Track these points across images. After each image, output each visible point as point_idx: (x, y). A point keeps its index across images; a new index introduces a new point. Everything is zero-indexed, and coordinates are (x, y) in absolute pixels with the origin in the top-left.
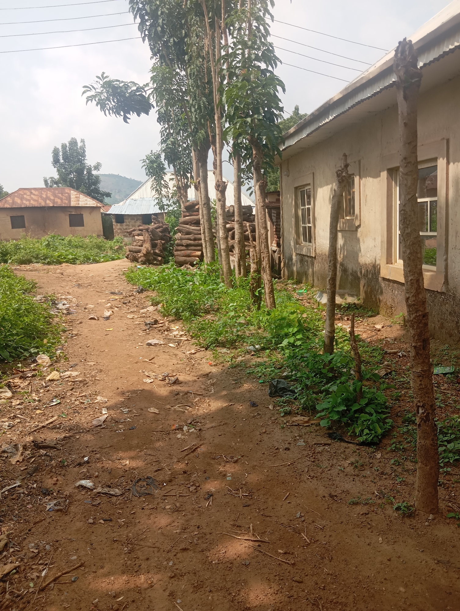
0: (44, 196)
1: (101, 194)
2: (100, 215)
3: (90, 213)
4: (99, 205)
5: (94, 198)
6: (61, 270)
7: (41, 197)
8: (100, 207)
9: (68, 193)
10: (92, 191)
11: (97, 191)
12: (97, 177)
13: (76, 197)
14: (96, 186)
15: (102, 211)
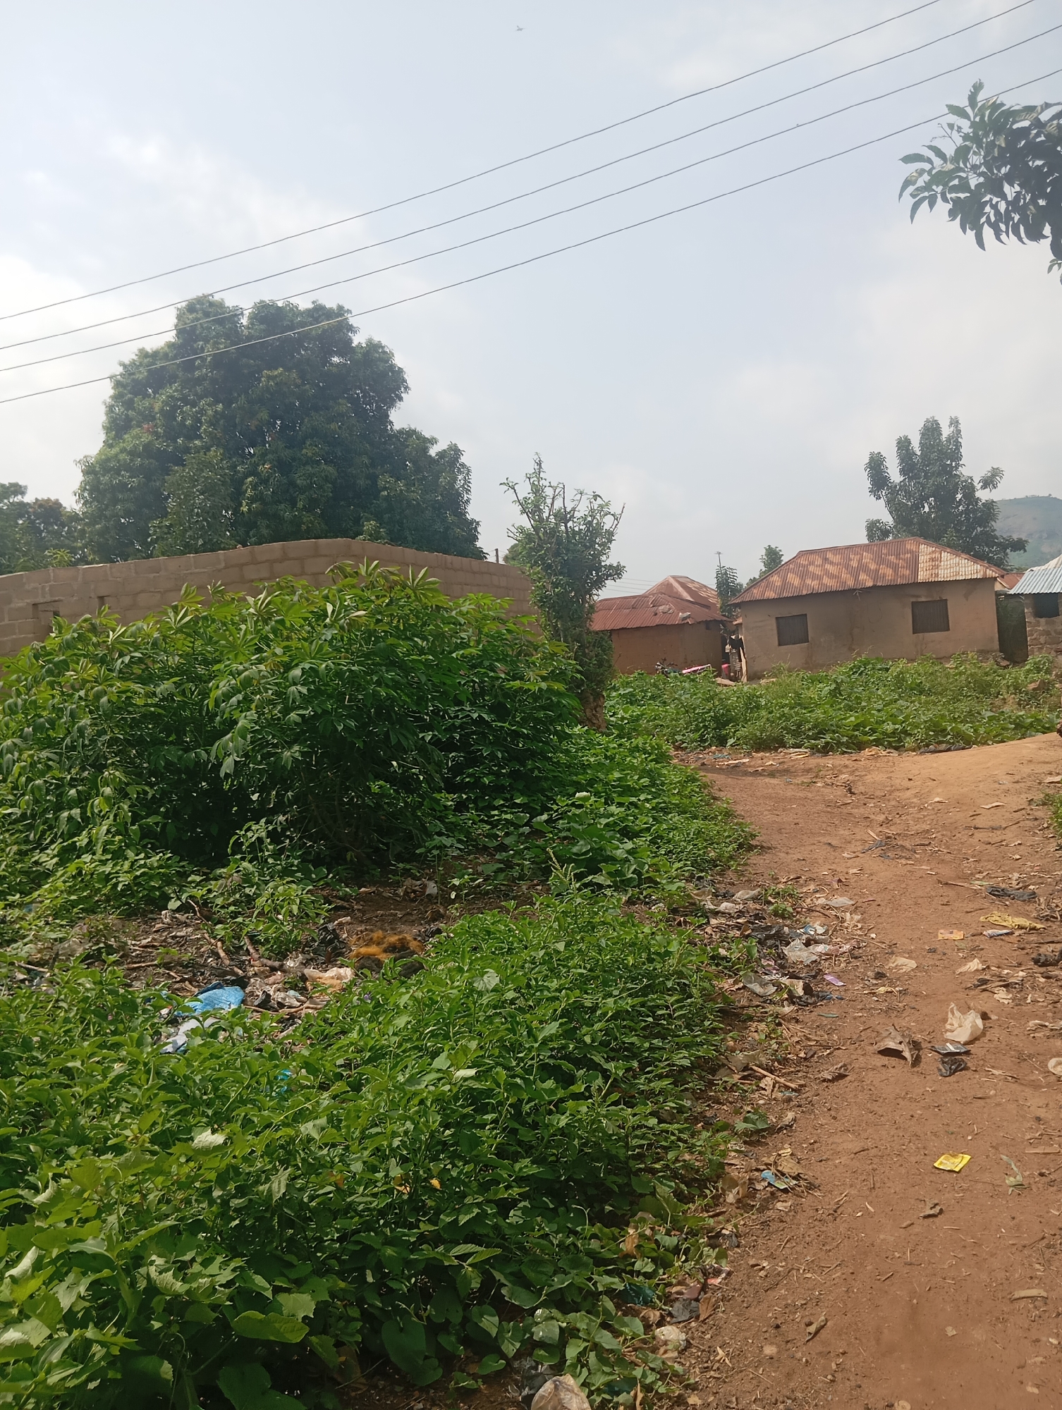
0: (854, 564)
1: (999, 545)
2: (994, 597)
3: (966, 596)
4: (990, 573)
5: (978, 557)
6: (852, 773)
7: (847, 566)
8: (995, 579)
9: (911, 552)
10: (976, 540)
11: (989, 539)
12: (990, 505)
13: (932, 560)
14: (985, 527)
15: (998, 587)
